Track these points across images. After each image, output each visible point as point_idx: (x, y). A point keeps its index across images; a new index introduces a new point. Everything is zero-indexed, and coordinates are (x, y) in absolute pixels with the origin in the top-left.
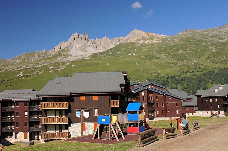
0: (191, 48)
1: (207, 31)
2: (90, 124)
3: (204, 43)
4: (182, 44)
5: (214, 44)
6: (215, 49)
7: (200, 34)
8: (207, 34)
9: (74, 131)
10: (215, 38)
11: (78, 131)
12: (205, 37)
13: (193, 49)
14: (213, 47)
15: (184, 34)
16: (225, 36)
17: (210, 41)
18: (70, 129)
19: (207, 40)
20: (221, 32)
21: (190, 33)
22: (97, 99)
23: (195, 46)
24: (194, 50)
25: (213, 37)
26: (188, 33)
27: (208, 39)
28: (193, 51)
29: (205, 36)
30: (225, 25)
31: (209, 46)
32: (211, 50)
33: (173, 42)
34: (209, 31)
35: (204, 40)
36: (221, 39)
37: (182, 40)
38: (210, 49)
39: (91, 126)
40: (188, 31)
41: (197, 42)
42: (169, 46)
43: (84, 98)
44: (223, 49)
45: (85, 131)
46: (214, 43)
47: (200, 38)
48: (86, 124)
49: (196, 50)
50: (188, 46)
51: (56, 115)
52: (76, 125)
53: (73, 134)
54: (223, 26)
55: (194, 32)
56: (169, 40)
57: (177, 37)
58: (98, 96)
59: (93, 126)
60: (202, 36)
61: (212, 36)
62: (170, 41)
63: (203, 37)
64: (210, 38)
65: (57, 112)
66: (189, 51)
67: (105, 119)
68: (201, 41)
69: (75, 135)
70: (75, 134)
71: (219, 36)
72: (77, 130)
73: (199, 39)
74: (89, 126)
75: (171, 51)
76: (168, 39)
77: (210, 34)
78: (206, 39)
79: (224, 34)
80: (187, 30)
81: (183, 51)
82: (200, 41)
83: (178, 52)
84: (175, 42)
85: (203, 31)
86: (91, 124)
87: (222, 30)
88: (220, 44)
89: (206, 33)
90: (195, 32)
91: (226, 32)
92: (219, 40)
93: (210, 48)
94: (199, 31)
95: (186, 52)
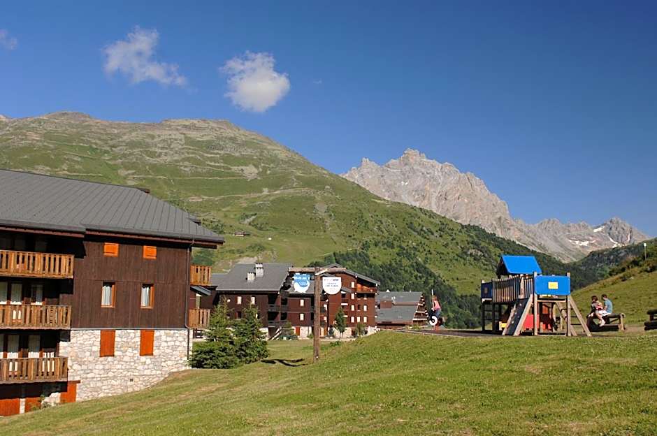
0: (70, 165)
1: (119, 126)
2: (129, 333)
3: (106, 157)
4: (46, 148)
5: (132, 166)
6: (134, 178)
7: (99, 131)
8: (118, 136)
9: (77, 356)
10: (136, 151)
11: (91, 355)
12: (111, 143)
13: (77, 167)
14: (130, 172)
15: (56, 121)
16: (162, 148)
17: (124, 155)
18: (65, 348)
19: (117, 151)
20: (153, 137)
21: (72, 122)
22: (155, 258)
23: (83, 161)
24: (78, 172)
25: (132, 145)
26: (65, 122)
27: (119, 148)
28: (75, 172)
29: (112, 139)
30: (164, 122)
31: (121, 168)
32: (125, 178)
33: (20, 137)
34: (123, 128)
35: (108, 149)
36: (152, 154)
37: (48, 136)
38: (122, 175)
39: (132, 339)
40: (66, 116)
41: (89, 150)
42: (9, 147)
43: (114, 248)
44: (153, 180)
45: (113, 356)
46: (134, 163)
47: (98, 142)
48: (118, 332)
49: (84, 172)
50: (65, 159)
51: (12, 297)
52: (86, 337)
53: (74, 367)
54: (161, 124)
55: (83, 121)
56: (9, 130)
57: (34, 125)
58: (158, 246)
59: (138, 339)
60: (104, 137)
61: (128, 143)
62: (12, 134)
63: (105, 141)
64: (125, 148)
65: (17, 289)
66: (64, 170)
67: (557, 283)
68: (101, 152)
69: (79, 368)
70: (81, 365)
71: (148, 145)
72: (88, 354)
73: (96, 144)
74: (125, 340)
75: (12, 164)
76: (6, 125)
77: (125, 137)
78: (114, 146)
79: (159, 143)
80: (66, 113)
81: (48, 168)
82: (97, 149)
83: (34, 168)
84: (26, 139)
85: (107, 124)
86: (132, 335)
87: (157, 132)
88: (147, 167)
89: (116, 131)
90: (87, 123)
91: (164, 141)
92: (148, 158)
93: (122, 172)
94: (97, 123)
95: (56, 171)
